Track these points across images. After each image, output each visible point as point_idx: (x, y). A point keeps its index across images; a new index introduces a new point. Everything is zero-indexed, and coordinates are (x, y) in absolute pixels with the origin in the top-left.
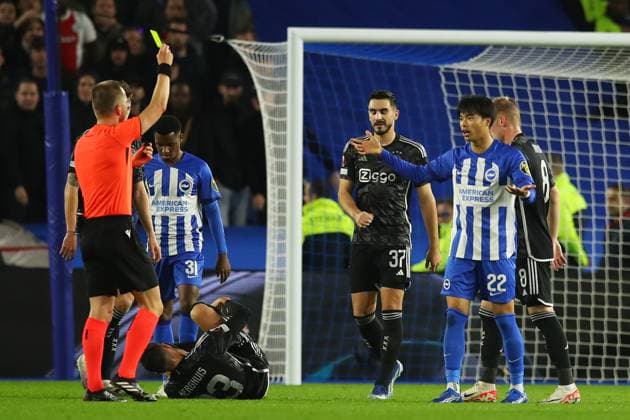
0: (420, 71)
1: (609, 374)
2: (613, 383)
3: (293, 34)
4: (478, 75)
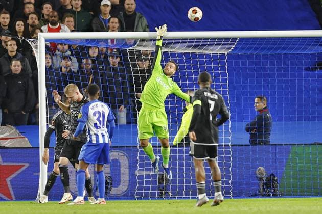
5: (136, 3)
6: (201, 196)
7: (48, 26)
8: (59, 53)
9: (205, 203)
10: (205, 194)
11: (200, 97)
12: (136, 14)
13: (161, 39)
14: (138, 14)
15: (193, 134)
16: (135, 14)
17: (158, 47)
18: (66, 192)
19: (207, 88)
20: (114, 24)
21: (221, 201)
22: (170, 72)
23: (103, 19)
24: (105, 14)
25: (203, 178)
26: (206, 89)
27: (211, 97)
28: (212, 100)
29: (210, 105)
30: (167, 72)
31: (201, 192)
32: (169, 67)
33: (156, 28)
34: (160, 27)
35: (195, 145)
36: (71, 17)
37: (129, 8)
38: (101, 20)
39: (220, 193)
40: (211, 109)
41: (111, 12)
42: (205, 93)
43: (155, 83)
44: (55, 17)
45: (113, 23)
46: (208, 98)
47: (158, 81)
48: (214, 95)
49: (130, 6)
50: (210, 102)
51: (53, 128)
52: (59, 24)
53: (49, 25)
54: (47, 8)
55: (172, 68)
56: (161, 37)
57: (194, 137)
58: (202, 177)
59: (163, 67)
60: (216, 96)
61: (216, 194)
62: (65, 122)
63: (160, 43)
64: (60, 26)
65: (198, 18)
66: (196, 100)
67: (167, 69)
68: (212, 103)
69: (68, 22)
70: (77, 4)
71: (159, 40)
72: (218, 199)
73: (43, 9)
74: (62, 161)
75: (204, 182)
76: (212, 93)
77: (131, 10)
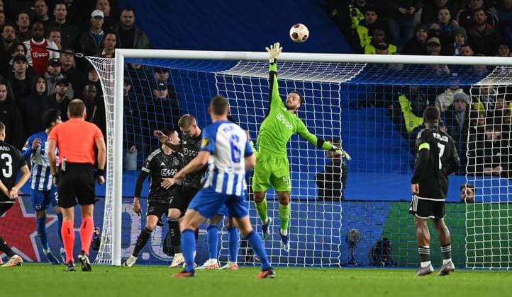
0: (202, 75)
1: (317, 261)
2: (320, 266)
3: (118, 53)
4: (238, 79)
5: (135, 16)
6: (423, 265)
7: (31, 42)
8: (49, 77)
9: (429, 273)
10: (430, 262)
11: (429, 139)
12: (135, 30)
13: (275, 62)
14: (138, 30)
15: (416, 186)
16: (133, 30)
17: (272, 74)
18: (178, 253)
19: (436, 127)
20: (111, 42)
21: (453, 270)
22: (293, 104)
23: (94, 35)
24: (97, 29)
25: (427, 242)
26: (434, 129)
27: (441, 139)
28: (442, 143)
29: (440, 149)
30: (289, 105)
31: (425, 258)
32: (291, 99)
33: (267, 48)
34: (271, 46)
35: (419, 199)
36: (58, 30)
37: (127, 21)
38: (92, 36)
39: (450, 260)
40: (441, 155)
41: (104, 27)
42: (434, 134)
43: (275, 121)
44: (40, 30)
45: (109, 40)
46: (438, 140)
47: (279, 118)
48: (444, 137)
49: (128, 19)
50: (440, 145)
51: (148, 171)
52: (44, 40)
53: (33, 40)
54: (23, 18)
55: (295, 100)
56: (275, 60)
57: (417, 190)
58: (426, 240)
59: (284, 99)
60: (447, 138)
61: (445, 261)
62: (163, 164)
63: (274, 68)
64: (46, 42)
65: (306, 36)
66: (423, 142)
67: (289, 101)
68: (442, 147)
69: (54, 37)
70: (61, 14)
71: (272, 64)
72: (448, 267)
73: (18, 20)
74: (172, 214)
75: (428, 247)
76: (442, 134)
77: (129, 24)
